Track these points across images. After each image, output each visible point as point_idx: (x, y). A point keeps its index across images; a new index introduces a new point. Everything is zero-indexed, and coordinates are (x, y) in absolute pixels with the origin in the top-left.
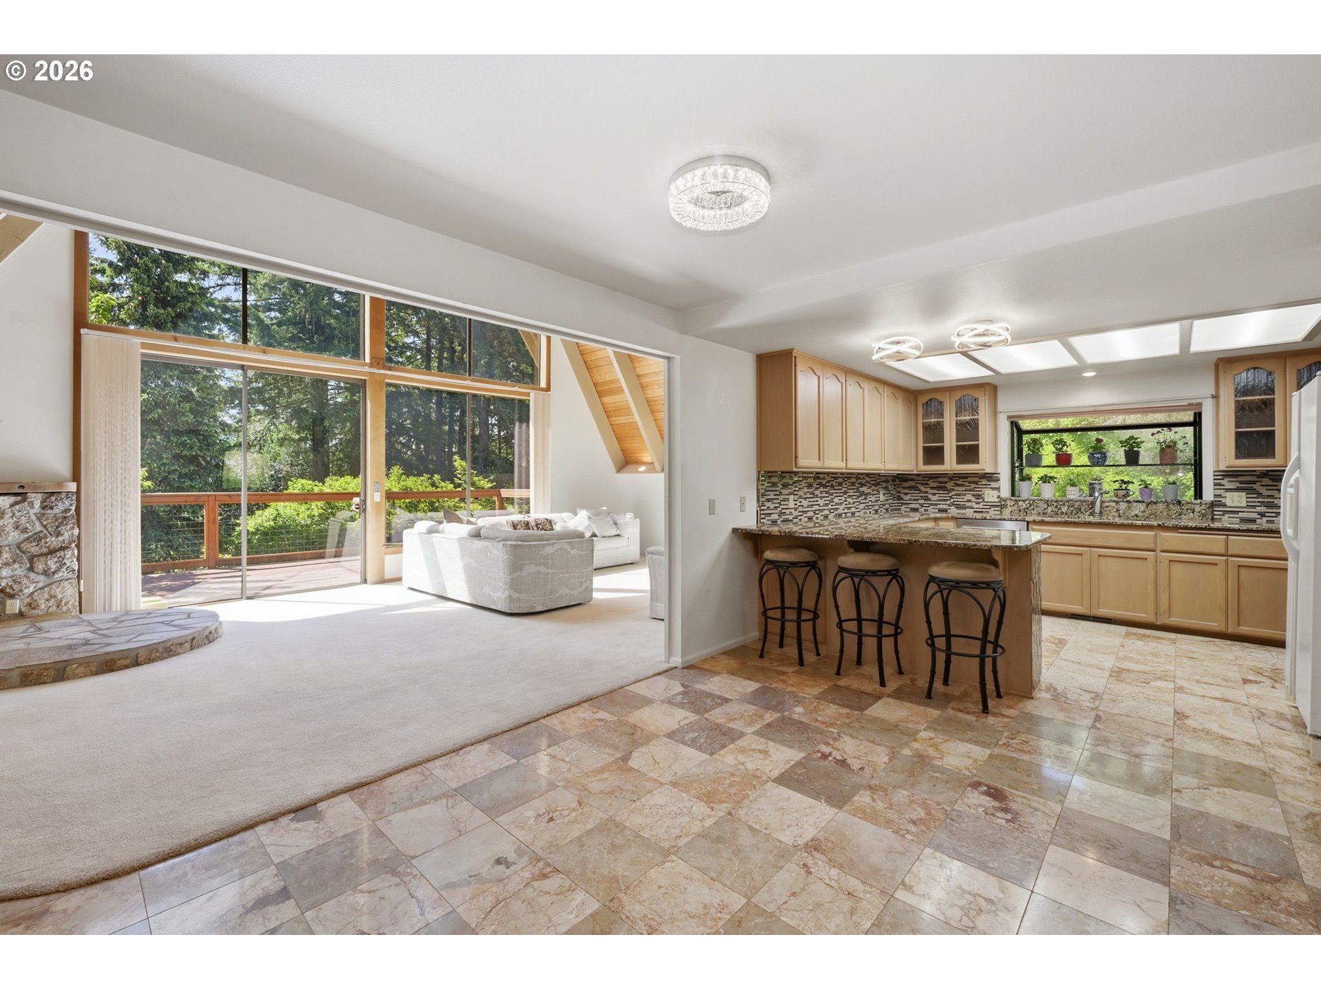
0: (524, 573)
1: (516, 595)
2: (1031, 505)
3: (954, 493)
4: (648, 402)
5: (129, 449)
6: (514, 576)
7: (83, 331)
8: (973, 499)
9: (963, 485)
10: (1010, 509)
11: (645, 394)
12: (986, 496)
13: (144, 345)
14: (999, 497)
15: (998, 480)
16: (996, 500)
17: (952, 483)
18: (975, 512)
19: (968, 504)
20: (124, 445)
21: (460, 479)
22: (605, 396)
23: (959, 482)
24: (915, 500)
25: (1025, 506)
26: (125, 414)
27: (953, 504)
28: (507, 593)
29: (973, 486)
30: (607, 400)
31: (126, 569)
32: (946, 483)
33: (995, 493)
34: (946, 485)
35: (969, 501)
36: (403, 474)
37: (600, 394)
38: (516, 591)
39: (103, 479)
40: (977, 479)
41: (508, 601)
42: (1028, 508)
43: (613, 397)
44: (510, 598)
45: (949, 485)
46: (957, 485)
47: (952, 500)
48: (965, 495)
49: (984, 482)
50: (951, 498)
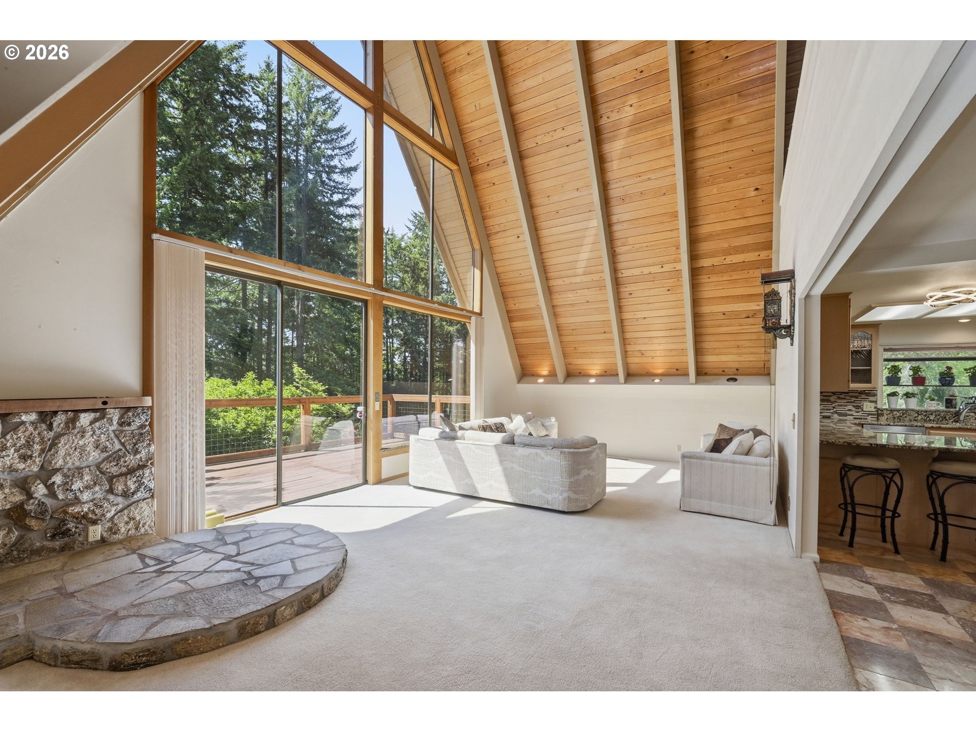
0: (581, 477)
1: (573, 496)
2: (903, 414)
3: (836, 404)
4: (558, 327)
5: (195, 362)
6: (573, 479)
7: (155, 236)
8: (853, 409)
9: (845, 399)
10: (886, 417)
11: (556, 321)
12: (865, 407)
13: (209, 256)
14: (875, 408)
15: (875, 395)
16: (873, 410)
17: (835, 397)
18: (854, 418)
19: (849, 413)
20: (192, 358)
21: (298, 383)
22: (515, 321)
23: (841, 396)
24: (827, 409)
25: (898, 414)
26: (192, 325)
27: (836, 412)
28: (565, 495)
29: (853, 399)
30: (515, 324)
31: (193, 484)
32: (830, 396)
33: (873, 405)
34: (830, 398)
35: (851, 410)
36: (256, 378)
37: (511, 320)
38: (575, 492)
39: (174, 393)
40: (857, 394)
41: (566, 501)
42: (901, 416)
43: (524, 322)
44: (570, 499)
45: (832, 399)
46: (839, 398)
47: (835, 410)
48: (846, 406)
49: (863, 396)
50: (834, 407)
